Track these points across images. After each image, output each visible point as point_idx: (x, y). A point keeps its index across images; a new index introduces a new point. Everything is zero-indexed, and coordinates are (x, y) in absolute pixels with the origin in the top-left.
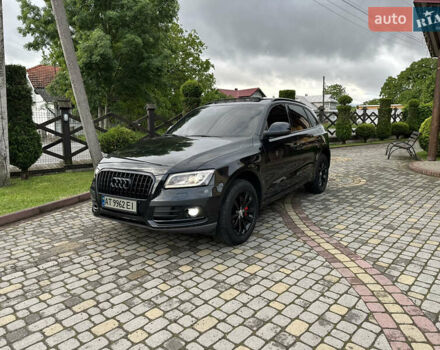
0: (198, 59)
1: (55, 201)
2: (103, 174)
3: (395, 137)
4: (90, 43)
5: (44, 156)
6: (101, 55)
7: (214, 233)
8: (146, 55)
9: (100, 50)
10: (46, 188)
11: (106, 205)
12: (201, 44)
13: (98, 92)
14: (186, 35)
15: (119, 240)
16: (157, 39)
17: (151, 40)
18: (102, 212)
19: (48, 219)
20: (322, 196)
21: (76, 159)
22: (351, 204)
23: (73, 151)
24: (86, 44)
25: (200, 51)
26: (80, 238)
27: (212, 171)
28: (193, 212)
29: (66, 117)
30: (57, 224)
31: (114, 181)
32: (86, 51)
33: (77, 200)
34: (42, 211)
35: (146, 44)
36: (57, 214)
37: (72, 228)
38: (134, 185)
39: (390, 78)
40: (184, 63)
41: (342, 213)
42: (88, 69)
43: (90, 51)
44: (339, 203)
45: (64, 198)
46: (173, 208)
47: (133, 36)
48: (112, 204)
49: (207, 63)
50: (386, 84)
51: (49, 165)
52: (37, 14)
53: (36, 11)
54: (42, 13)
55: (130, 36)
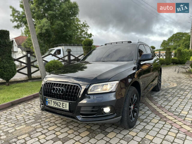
0: (87, 33)
1: (21, 98)
2: (47, 84)
3: (172, 64)
5: (17, 74)
6: (46, 30)
7: (119, 123)
8: (65, 30)
9: (46, 28)
10: (18, 90)
11: (49, 105)
12: (88, 26)
13: (44, 46)
14: (82, 23)
15: (56, 124)
16: (70, 23)
17: (68, 23)
18: (46, 108)
19: (16, 109)
21: (33, 75)
23: (32, 71)
24: (39, 25)
25: (88, 30)
26: (33, 123)
27: (117, 82)
28: (107, 110)
29: (29, 55)
30: (20, 112)
31: (54, 89)
32: (39, 28)
33: (33, 97)
34: (13, 104)
35: (65, 26)
36: (21, 106)
37: (28, 115)
38: (67, 92)
39: (164, 40)
40: (81, 34)
42: (40, 36)
43: (41, 28)
45: (26, 96)
46: (94, 107)
47: (60, 22)
48: (53, 104)
49: (91, 34)
50: (163, 43)
51: (20, 78)
52: (19, 14)
53: (18, 12)
54: (21, 13)
55: (59, 22)
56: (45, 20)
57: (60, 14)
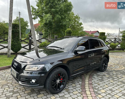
0: (78, 22)
4: (46, 18)
8: (61, 21)
9: (49, 20)
12: (79, 18)
14: (75, 15)
16: (65, 17)
17: (64, 17)
20: (103, 73)
22: (113, 79)
25: (79, 20)
29: (30, 38)
32: (45, 20)
35: (62, 18)
40: (74, 23)
41: (107, 83)
44: (109, 78)
46: (26, 78)
49: (81, 23)
52: (36, 10)
53: (35, 10)
54: (37, 10)
55: (58, 16)
56: (48, 15)
57: (59, 11)
